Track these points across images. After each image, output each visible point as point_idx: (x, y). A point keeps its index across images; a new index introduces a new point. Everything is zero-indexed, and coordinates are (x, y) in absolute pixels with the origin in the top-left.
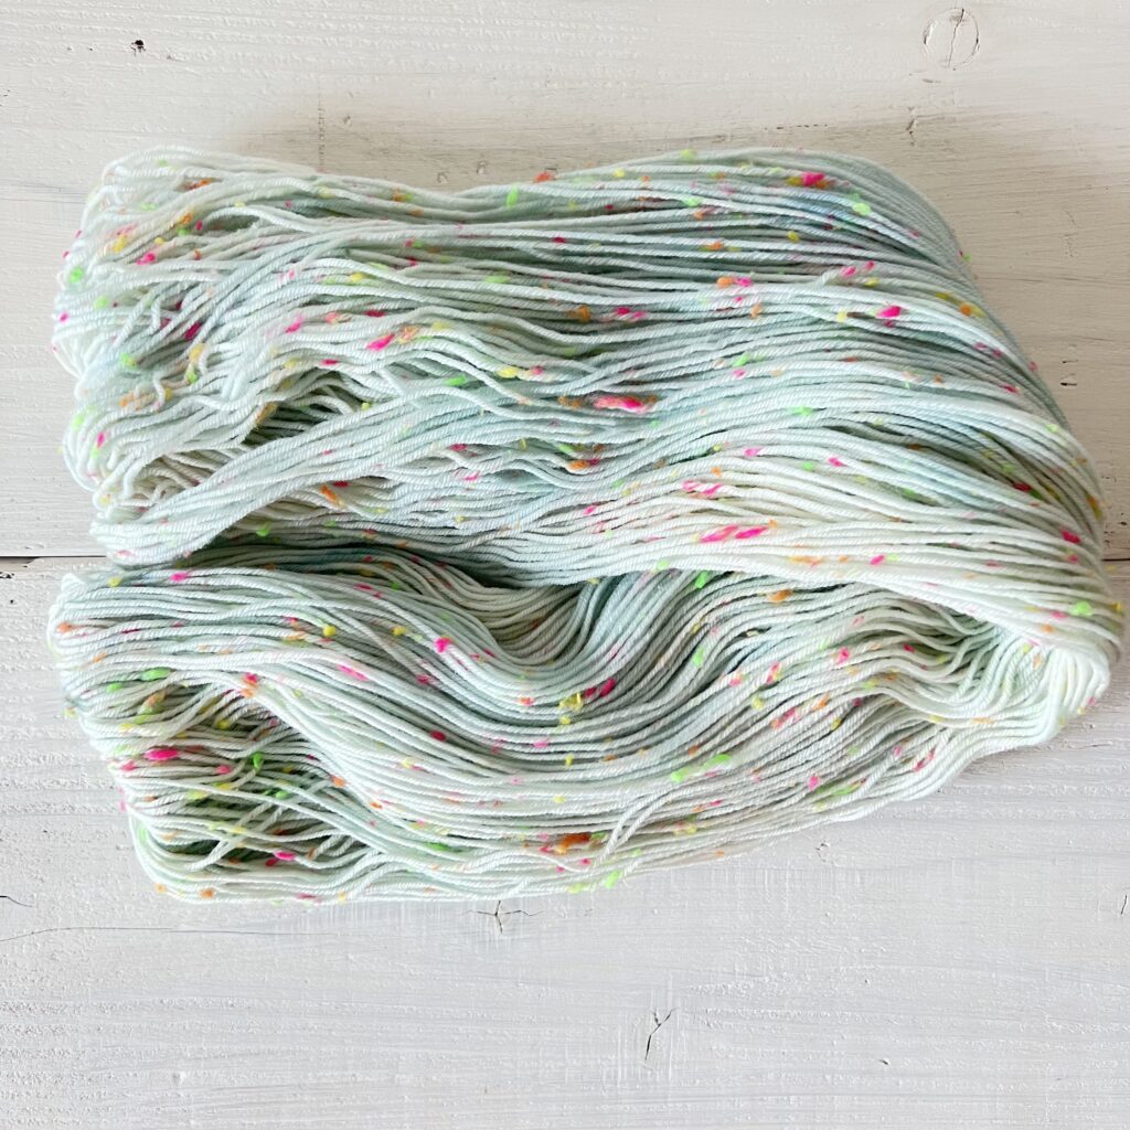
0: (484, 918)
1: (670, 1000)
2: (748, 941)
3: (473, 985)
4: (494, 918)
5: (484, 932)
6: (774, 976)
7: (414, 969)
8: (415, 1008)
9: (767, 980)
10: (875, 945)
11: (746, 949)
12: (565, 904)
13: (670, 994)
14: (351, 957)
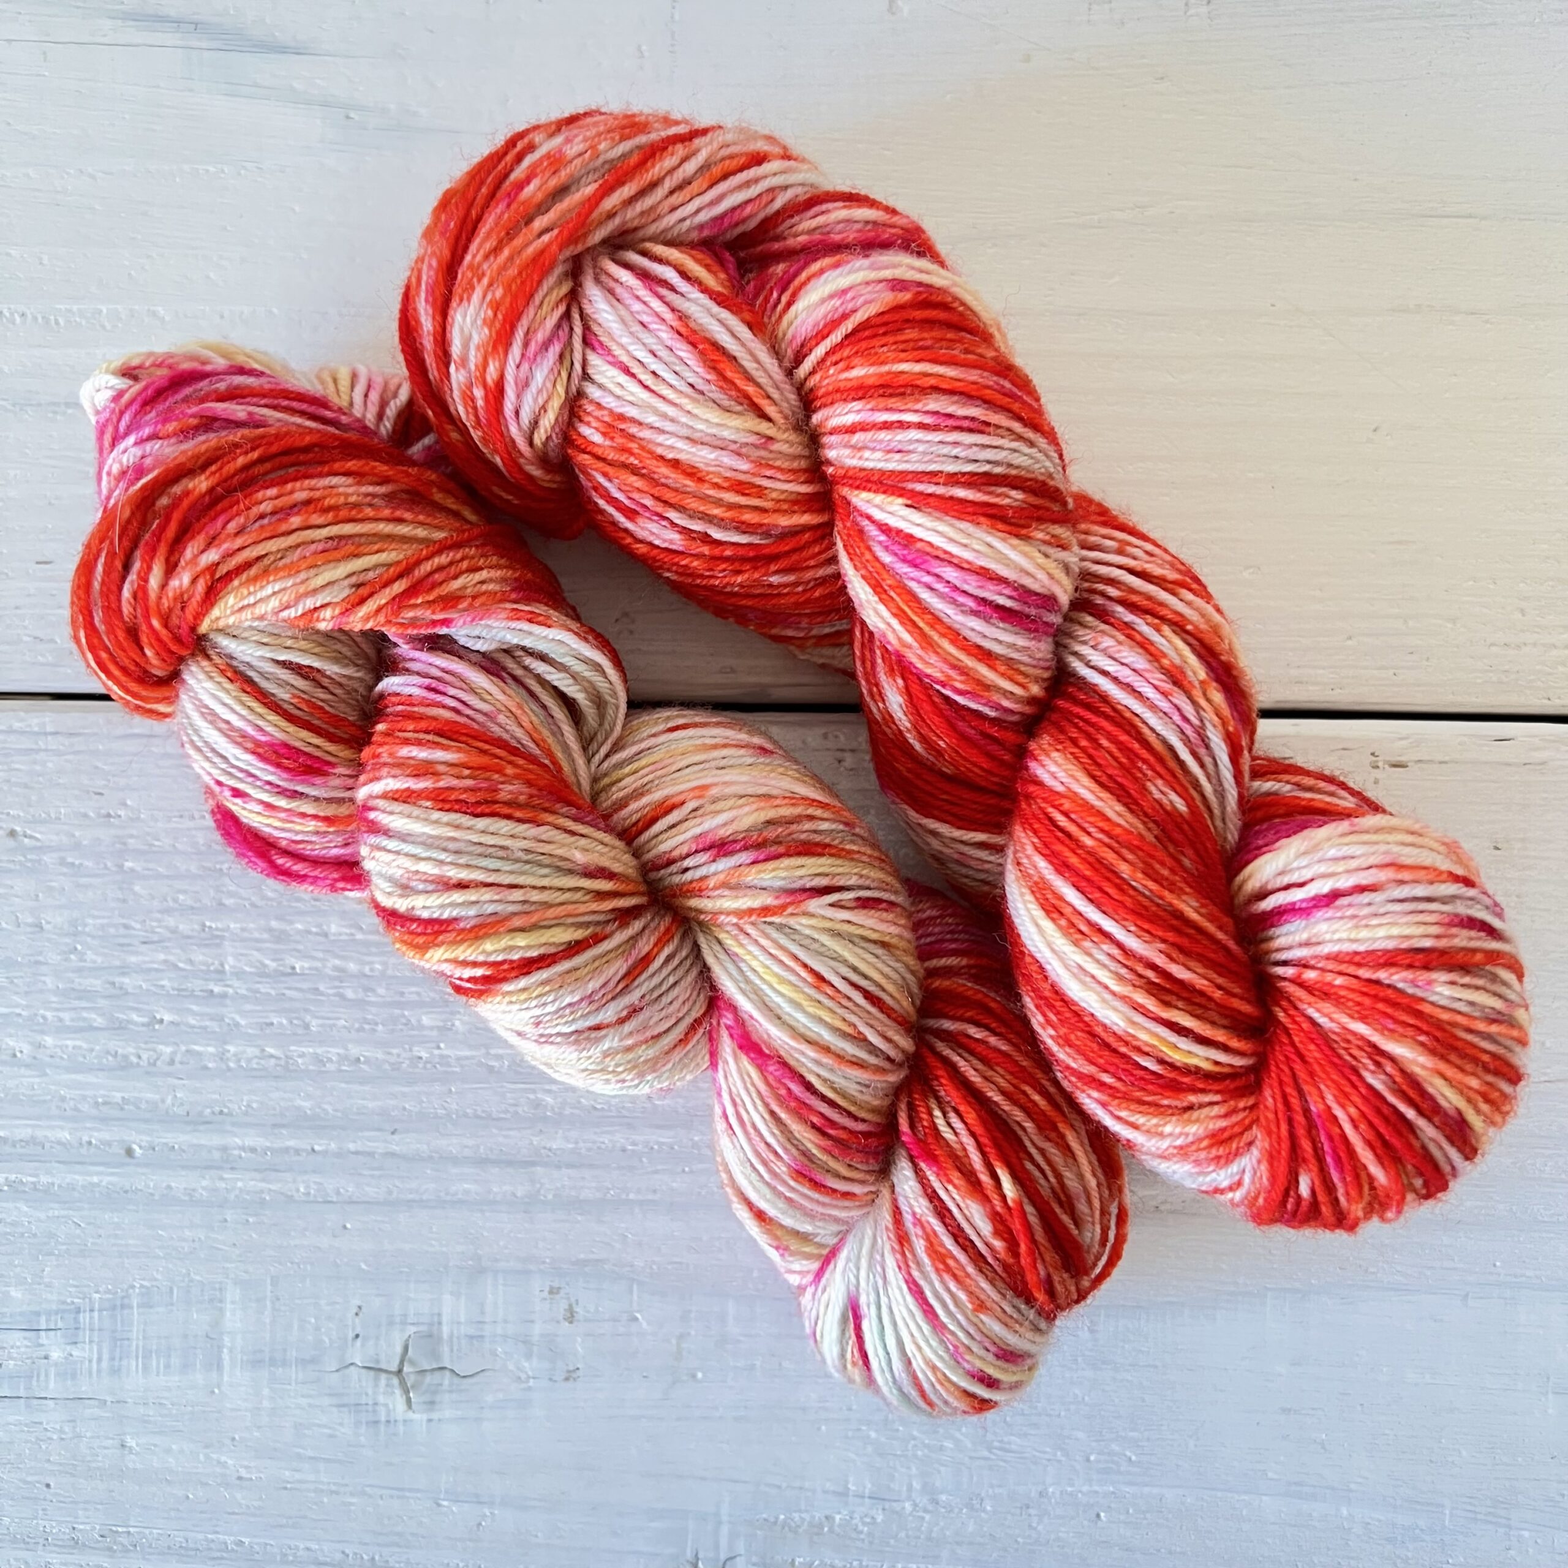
0: (376, 1379)
1: (724, 1542)
2: (873, 1435)
3: (354, 1500)
4: (395, 1381)
5: (376, 1404)
6: (923, 1501)
7: (247, 1467)
8: (246, 1541)
9: (908, 1506)
10: (1115, 1447)
11: (870, 1449)
12: (529, 1356)
13: (725, 1530)
14: (131, 1442)
